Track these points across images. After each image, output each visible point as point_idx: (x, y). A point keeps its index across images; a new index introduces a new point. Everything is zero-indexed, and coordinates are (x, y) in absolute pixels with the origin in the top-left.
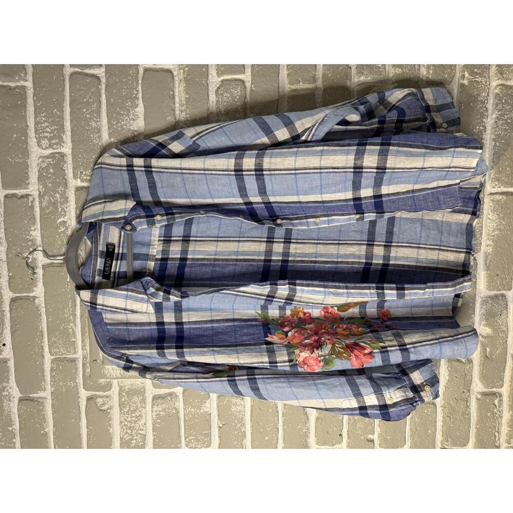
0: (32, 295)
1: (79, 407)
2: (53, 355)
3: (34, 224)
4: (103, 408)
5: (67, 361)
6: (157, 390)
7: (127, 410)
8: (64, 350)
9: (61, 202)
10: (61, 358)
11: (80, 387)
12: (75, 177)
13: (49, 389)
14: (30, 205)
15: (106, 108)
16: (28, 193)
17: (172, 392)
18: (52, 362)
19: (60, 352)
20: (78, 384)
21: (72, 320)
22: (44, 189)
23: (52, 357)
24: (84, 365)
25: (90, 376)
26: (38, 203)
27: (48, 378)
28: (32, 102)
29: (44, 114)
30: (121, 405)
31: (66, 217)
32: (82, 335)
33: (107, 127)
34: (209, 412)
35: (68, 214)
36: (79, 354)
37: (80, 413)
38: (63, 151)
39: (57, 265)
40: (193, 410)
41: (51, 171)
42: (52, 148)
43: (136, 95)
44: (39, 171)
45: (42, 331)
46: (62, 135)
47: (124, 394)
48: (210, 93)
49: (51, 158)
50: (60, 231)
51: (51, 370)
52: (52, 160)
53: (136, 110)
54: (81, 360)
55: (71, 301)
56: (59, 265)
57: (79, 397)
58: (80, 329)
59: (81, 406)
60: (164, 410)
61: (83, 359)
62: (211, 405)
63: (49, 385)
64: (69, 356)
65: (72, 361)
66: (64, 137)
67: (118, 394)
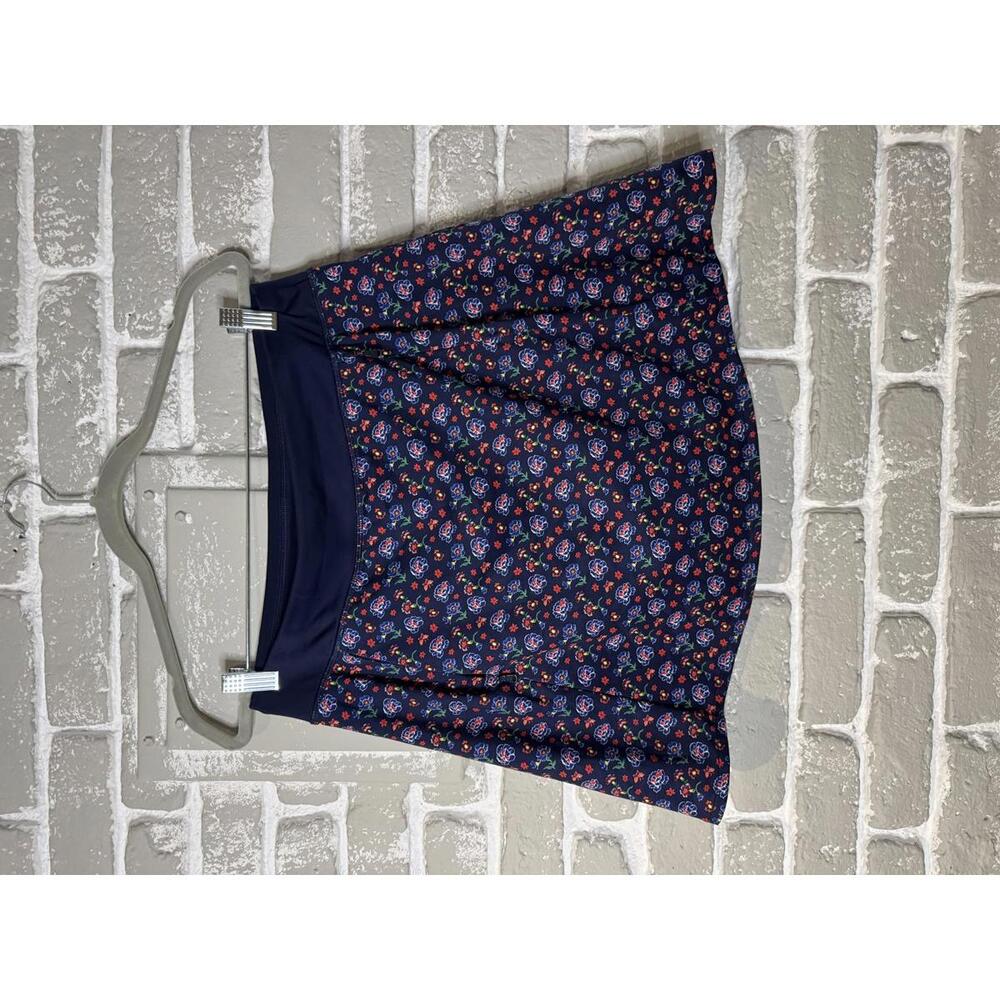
0: (14, 586)
1: (112, 845)
2: (55, 724)
3: (25, 428)
4: (165, 848)
5: (86, 737)
6: (289, 806)
7: (220, 854)
8: (81, 714)
9: (85, 380)
10: (74, 730)
11: (115, 797)
12: (118, 326)
13: (45, 803)
14: (17, 386)
15: (190, 178)
16: (15, 361)
17: (323, 812)
18: (53, 741)
19: (72, 717)
20: (111, 792)
21: (102, 645)
22: (48, 353)
23: (56, 729)
24: (125, 747)
25: (137, 774)
26: (35, 382)
27: (44, 778)
28: (31, 164)
29: (56, 189)
30: (207, 841)
31: (96, 415)
32: (122, 679)
33: (192, 218)
34: (406, 861)
35: (100, 407)
36: (117, 723)
37: (113, 859)
38: (94, 271)
39: (71, 520)
40: (368, 854)
41: (67, 312)
42: (71, 263)
43: (257, 149)
44: (39, 313)
45: (33, 670)
46: (93, 234)
47: (214, 816)
48: (418, 147)
49: (66, 284)
50: (81, 444)
51: (51, 759)
52: (68, 288)
53: (254, 180)
54: (118, 736)
55: (100, 602)
56: (77, 521)
57: (113, 821)
58: (118, 666)
59: (114, 843)
60: (303, 854)
61: (124, 735)
62: (410, 843)
63: (46, 793)
64: (93, 727)
65: (98, 739)
66: (97, 240)
67: (200, 816)
